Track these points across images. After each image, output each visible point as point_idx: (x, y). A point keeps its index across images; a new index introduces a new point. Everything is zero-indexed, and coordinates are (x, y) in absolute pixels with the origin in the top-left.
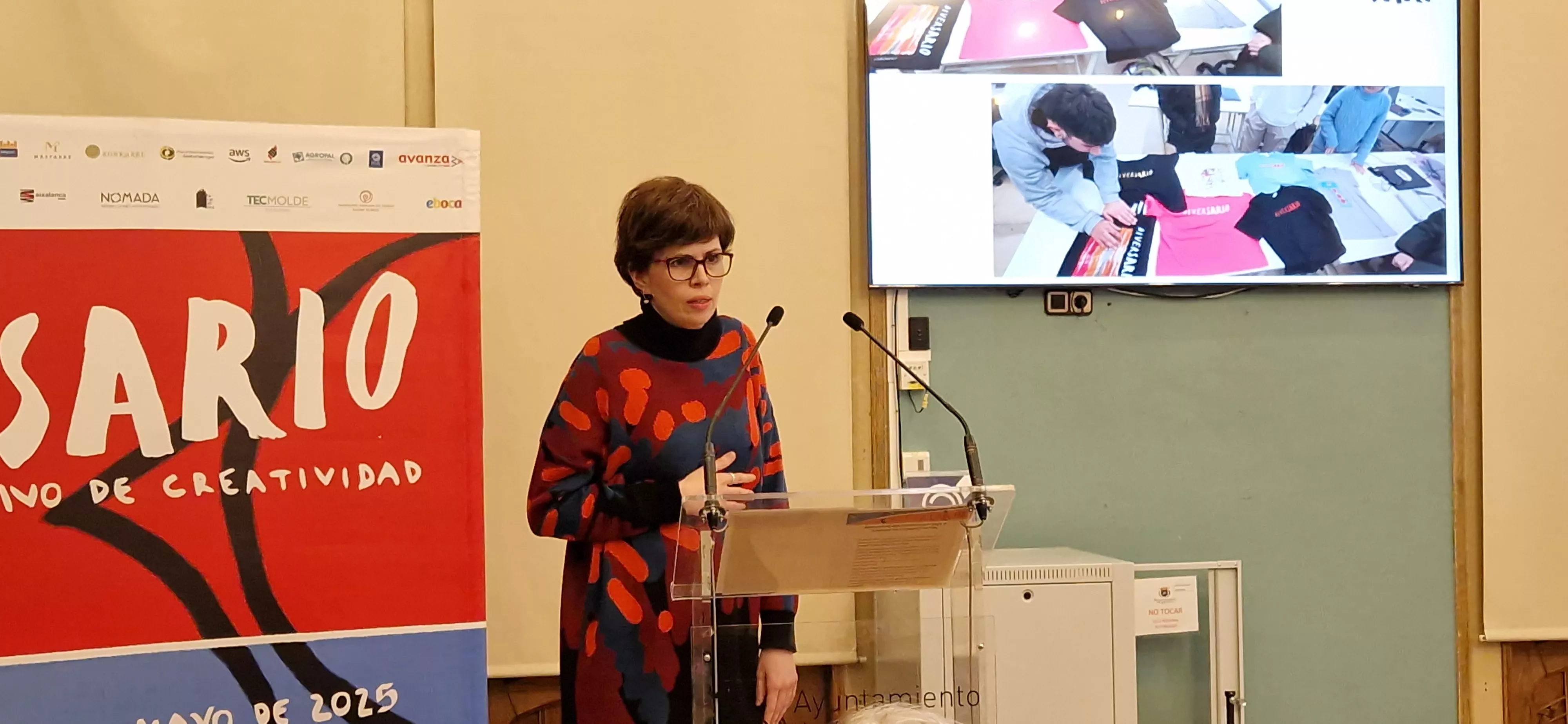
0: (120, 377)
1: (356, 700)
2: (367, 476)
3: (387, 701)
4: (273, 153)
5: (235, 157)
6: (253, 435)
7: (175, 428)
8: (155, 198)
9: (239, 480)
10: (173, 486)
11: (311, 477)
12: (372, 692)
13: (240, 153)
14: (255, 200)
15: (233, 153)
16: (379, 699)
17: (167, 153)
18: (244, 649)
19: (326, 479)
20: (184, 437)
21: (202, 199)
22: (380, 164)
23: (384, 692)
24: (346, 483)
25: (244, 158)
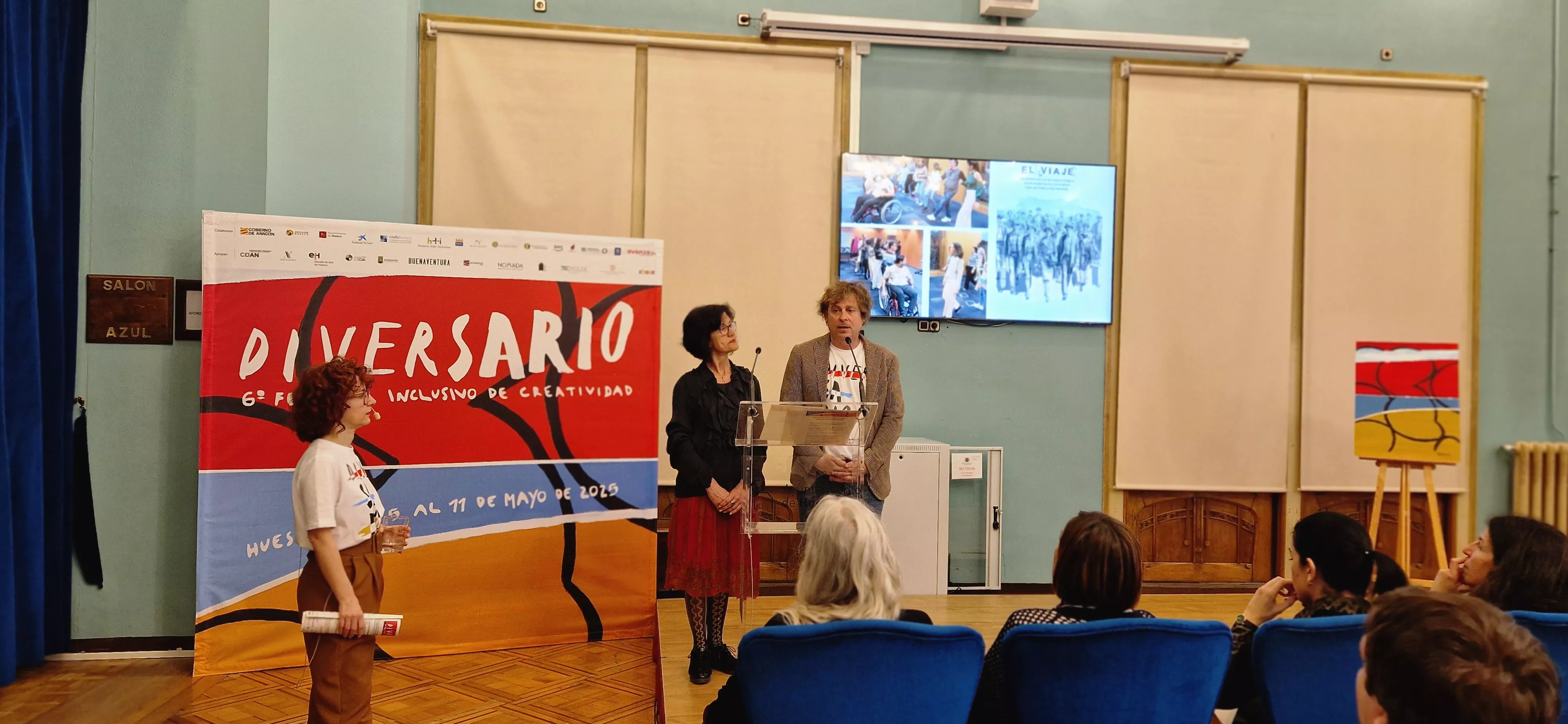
0: (503, 344)
1: (600, 490)
2: (608, 391)
3: (613, 491)
4: (573, 247)
5: (557, 249)
6: (560, 371)
7: (526, 367)
8: (521, 266)
9: (553, 391)
10: (525, 392)
11: (584, 391)
12: (607, 486)
13: (558, 247)
14: (565, 268)
15: (556, 247)
16: (610, 489)
17: (527, 246)
18: (552, 466)
19: (590, 392)
20: (531, 370)
21: (541, 267)
22: (619, 254)
23: (613, 487)
24: (599, 393)
25: (560, 249)
